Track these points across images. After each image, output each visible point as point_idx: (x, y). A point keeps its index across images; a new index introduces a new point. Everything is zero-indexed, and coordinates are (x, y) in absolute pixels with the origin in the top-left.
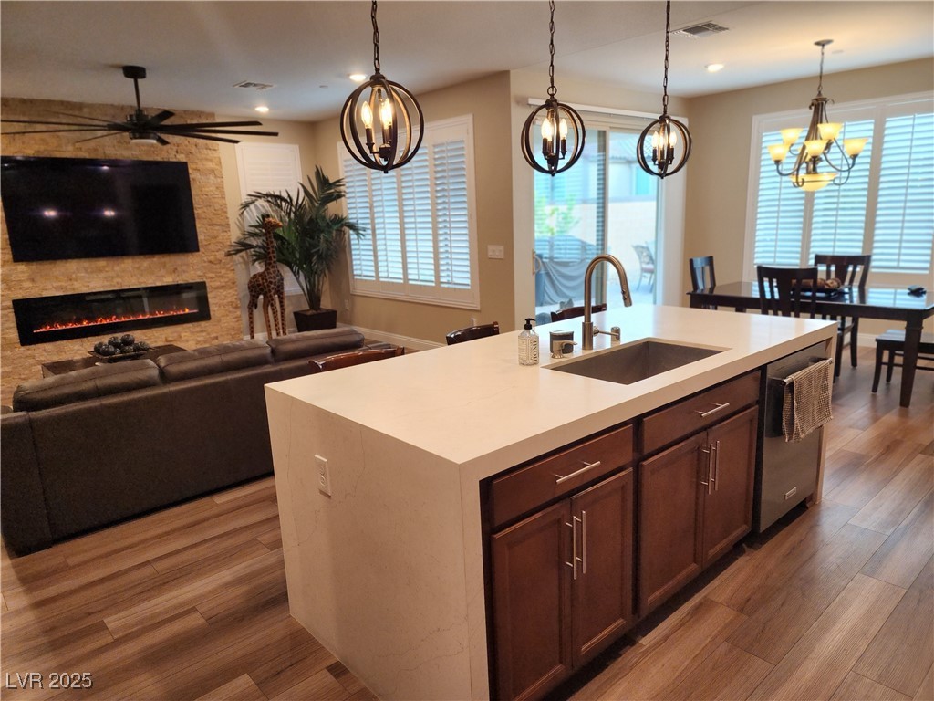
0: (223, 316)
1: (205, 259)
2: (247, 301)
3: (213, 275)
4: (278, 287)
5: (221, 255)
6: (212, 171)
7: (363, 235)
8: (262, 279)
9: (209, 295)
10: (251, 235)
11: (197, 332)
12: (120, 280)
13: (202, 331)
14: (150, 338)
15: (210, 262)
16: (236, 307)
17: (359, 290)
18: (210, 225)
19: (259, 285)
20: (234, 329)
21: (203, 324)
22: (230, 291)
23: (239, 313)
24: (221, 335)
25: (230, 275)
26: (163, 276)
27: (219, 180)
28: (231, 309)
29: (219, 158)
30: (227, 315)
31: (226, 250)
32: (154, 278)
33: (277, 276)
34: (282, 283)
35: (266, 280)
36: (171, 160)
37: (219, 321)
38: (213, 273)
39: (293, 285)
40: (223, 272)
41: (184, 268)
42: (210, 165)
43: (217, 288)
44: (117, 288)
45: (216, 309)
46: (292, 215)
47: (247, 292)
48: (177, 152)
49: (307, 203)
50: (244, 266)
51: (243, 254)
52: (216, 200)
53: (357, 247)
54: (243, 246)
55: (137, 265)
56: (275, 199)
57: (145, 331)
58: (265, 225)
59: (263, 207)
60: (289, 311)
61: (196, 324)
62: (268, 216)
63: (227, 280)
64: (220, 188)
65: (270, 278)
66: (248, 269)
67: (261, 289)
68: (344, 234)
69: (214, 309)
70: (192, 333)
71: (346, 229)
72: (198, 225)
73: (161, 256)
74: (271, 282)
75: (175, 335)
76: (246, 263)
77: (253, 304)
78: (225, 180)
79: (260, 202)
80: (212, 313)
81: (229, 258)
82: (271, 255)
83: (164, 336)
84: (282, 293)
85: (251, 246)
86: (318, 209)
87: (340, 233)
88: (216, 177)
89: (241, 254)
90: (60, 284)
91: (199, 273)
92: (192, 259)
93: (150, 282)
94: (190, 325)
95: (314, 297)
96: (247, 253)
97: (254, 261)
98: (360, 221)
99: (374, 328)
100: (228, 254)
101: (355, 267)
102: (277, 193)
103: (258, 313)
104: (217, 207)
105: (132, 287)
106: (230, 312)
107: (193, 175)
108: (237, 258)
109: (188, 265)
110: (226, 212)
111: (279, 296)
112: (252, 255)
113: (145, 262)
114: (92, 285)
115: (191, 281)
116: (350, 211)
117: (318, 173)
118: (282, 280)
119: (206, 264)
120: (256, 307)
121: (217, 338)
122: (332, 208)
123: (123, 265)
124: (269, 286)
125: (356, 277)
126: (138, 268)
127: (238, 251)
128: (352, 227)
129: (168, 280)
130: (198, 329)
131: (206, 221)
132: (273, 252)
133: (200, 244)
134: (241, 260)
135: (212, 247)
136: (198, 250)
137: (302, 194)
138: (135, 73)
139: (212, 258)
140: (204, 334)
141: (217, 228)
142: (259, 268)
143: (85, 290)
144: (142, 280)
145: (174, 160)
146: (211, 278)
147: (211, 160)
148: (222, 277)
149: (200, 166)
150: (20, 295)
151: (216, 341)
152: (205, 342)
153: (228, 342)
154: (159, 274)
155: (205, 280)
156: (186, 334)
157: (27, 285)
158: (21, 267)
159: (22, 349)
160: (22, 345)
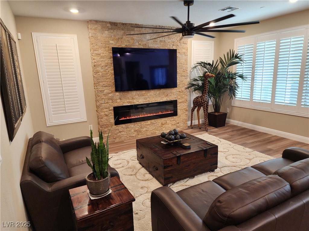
1: (178, 90)
3: (180, 97)
6: (185, 53)
7: (246, 80)
8: (201, 99)
9: (178, 106)
10: (195, 80)
12: (149, 99)
14: (156, 123)
15: (179, 92)
16: (187, 111)
18: (181, 76)
20: (185, 119)
21: (175, 117)
22: (185, 104)
23: (187, 113)
24: (180, 122)
25: (186, 97)
27: (186, 57)
28: (185, 111)
29: (187, 47)
30: (183, 114)
32: (160, 98)
35: (203, 100)
36: (171, 49)
37: (180, 116)
40: (183, 96)
41: (170, 94)
42: (184, 51)
43: (180, 103)
44: (148, 103)
45: (179, 111)
48: (173, 45)
50: (189, 93)
52: (184, 65)
54: (191, 85)
56: (205, 65)
57: (155, 120)
58: (206, 76)
61: (172, 117)
62: (207, 72)
64: (186, 60)
70: (171, 121)
72: (178, 76)
73: (163, 89)
74: (205, 101)
75: (165, 121)
78: (188, 56)
80: (178, 113)
81: (186, 90)
82: (206, 89)
83: (161, 122)
85: (195, 85)
88: (185, 55)
90: (129, 100)
91: (175, 96)
92: (174, 90)
93: (159, 100)
94: (170, 118)
97: (193, 92)
100: (186, 88)
102: (206, 62)
104: (184, 68)
105: (152, 102)
107: (178, 55)
110: (187, 71)
113: (158, 92)
114: (140, 101)
115: (172, 100)
119: (177, 93)
121: (178, 123)
123: (150, 93)
124: (204, 103)
125: (237, 99)
126: (155, 94)
129: (165, 99)
130: (173, 119)
133: (177, 84)
135: (181, 85)
136: (176, 87)
139: (180, 90)
140: (175, 121)
141: (183, 77)
143: (137, 103)
146: (179, 98)
147: (184, 49)
148: (183, 98)
149: (180, 51)
150: (116, 105)
151: (178, 124)
152: (175, 125)
153: (182, 125)
154: (162, 97)
155: (177, 99)
156: (168, 121)
157: (119, 101)
158: (117, 94)
159: (115, 126)
160: (115, 125)
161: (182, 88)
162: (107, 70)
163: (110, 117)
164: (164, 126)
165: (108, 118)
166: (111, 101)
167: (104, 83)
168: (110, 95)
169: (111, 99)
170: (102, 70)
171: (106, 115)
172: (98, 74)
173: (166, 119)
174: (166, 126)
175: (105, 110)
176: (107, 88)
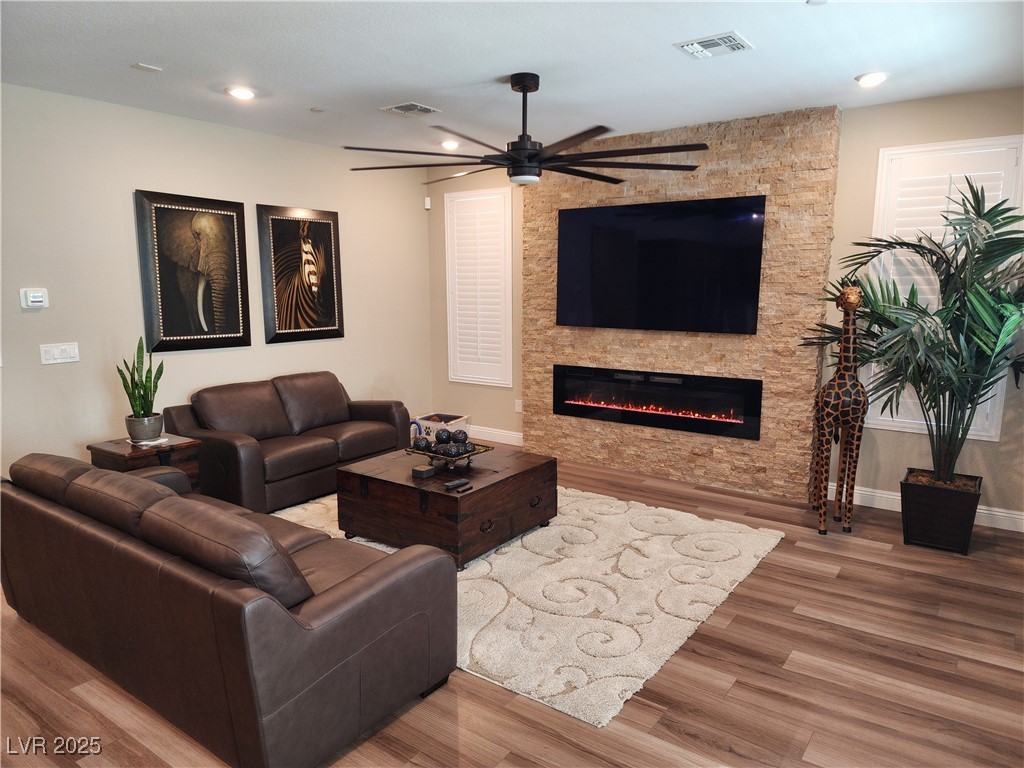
0: (781, 440)
1: (770, 347)
5: (795, 342)
6: (812, 205)
9: (764, 403)
11: (739, 453)
12: (652, 360)
13: (744, 454)
14: (672, 443)
15: (776, 351)
16: (805, 432)
18: (787, 294)
20: (793, 464)
21: (747, 443)
22: (801, 404)
23: (807, 442)
24: (773, 469)
26: (705, 364)
27: (820, 219)
28: (796, 432)
30: (787, 441)
31: (805, 335)
32: (692, 363)
37: (773, 446)
38: (778, 369)
40: (794, 370)
41: (736, 356)
42: (809, 196)
43: (778, 394)
44: (649, 370)
45: (771, 426)
52: (808, 254)
55: (675, 344)
57: (669, 431)
61: (736, 440)
63: (796, 384)
69: (767, 426)
70: (729, 452)
73: (705, 335)
75: (706, 448)
80: (762, 431)
81: (809, 349)
83: (690, 445)
88: (815, 215)
90: (595, 354)
91: (756, 366)
92: (747, 343)
93: (688, 367)
94: (729, 440)
100: (807, 343)
104: (808, 264)
105: (664, 371)
106: (793, 436)
109: (741, 352)
113: (683, 341)
114: (624, 360)
121: (764, 470)
123: (660, 342)
126: (677, 348)
130: (738, 449)
131: (779, 287)
133: (760, 322)
135: (783, 329)
136: (753, 331)
138: (525, 82)
139: (780, 346)
140: (746, 459)
141: (801, 298)
143: (617, 366)
145: (753, 194)
146: (773, 377)
147: (811, 189)
148: (792, 378)
149: (791, 200)
150: (561, 361)
151: (763, 475)
152: (745, 471)
153: (781, 483)
154: (701, 359)
155: (762, 378)
156: (719, 451)
157: (568, 350)
158: (566, 331)
159: (555, 416)
160: (555, 413)
161: (789, 339)
162: (549, 270)
163: (546, 390)
164: (700, 461)
165: (541, 391)
166: (550, 349)
167: (540, 301)
168: (550, 333)
169: (552, 342)
170: (539, 269)
171: (538, 383)
172: (530, 277)
173: (712, 440)
174: (710, 464)
175: (536, 369)
176: (545, 313)
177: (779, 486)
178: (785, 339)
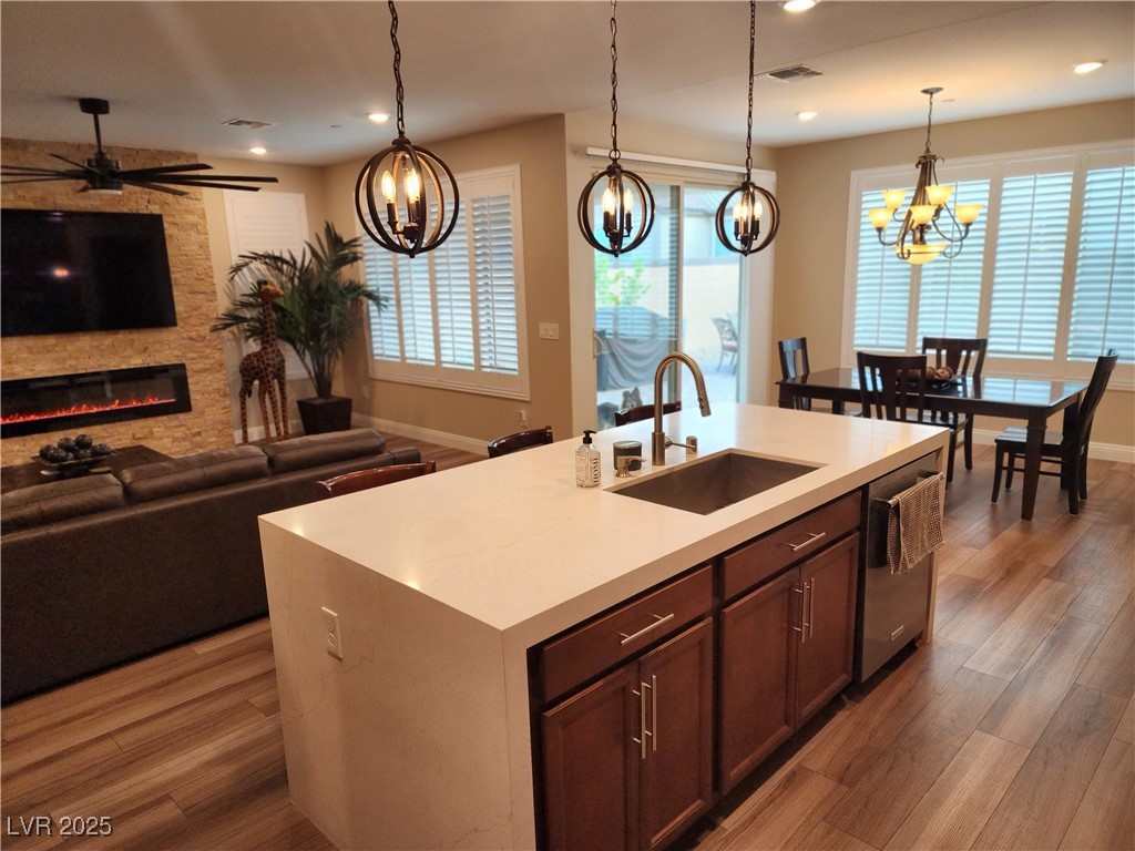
0: (207, 406)
1: (185, 335)
2: (239, 387)
3: (195, 355)
4: (278, 370)
5: (205, 330)
6: (195, 225)
7: (385, 306)
8: (258, 361)
9: (190, 380)
10: (244, 305)
11: (176, 427)
12: (72, 362)
13: (180, 426)
14: (112, 435)
15: (191, 339)
16: (225, 395)
17: (380, 374)
19: (254, 368)
20: (222, 422)
21: (182, 416)
22: (217, 375)
23: (228, 402)
24: (206, 431)
25: (217, 355)
26: (131, 357)
27: (203, 237)
28: (218, 398)
29: (203, 210)
30: (213, 405)
31: (212, 324)
32: (117, 359)
33: (277, 356)
34: (283, 367)
35: (263, 362)
36: (141, 212)
37: (202, 413)
38: (194, 352)
39: (296, 367)
40: (208, 351)
41: (157, 346)
42: (191, 218)
43: (198, 372)
44: (71, 373)
45: (198, 397)
46: (296, 281)
47: (239, 376)
48: (149, 202)
49: (314, 266)
50: (234, 344)
51: (234, 328)
52: (199, 262)
53: (377, 321)
54: (233, 319)
55: (96, 344)
56: (274, 261)
57: (105, 426)
58: (262, 293)
59: (259, 270)
60: (292, 398)
61: (171, 416)
62: (266, 283)
63: (212, 361)
64: (204, 247)
65: (268, 359)
66: (239, 347)
67: (257, 373)
68: (362, 304)
69: (196, 398)
70: (167, 428)
71: (364, 299)
72: (176, 293)
73: (127, 332)
74: (269, 365)
75: (146, 430)
76: (237, 340)
77: (246, 391)
78: (211, 236)
79: (255, 265)
80: (193, 403)
81: (215, 334)
82: (269, 330)
83: (130, 433)
84: (283, 378)
85: (244, 320)
86: (329, 274)
87: (357, 303)
88: (198, 233)
89: (231, 328)
91: (176, 352)
92: (167, 335)
93: (113, 363)
94: (165, 418)
95: (322, 382)
96: (238, 328)
97: (248, 338)
98: (381, 289)
99: (398, 420)
100: (215, 329)
101: (375, 345)
102: (277, 254)
103: (252, 403)
104: (200, 270)
105: (89, 371)
106: (217, 401)
107: (169, 230)
108: (225, 333)
109: (161, 343)
110: (212, 277)
111: (279, 382)
112: (245, 330)
113: (107, 340)
114: (38, 368)
115: (166, 363)
116: (368, 277)
117: (329, 230)
118: (283, 361)
119: (183, 342)
120: (250, 395)
121: (199, 434)
122: (346, 272)
123: (78, 344)
124: (266, 369)
125: (377, 358)
126: (98, 347)
127: (226, 326)
128: (370, 295)
129: (137, 362)
130: (175, 423)
131: (185, 288)
132: (272, 327)
133: (178, 316)
134: (231, 336)
135: (193, 321)
136: (175, 324)
137: (309, 255)
138: (95, 107)
139: (193, 334)
140: (183, 429)
141: (200, 296)
142: (253, 346)
143: (28, 375)
144: (102, 361)
145: (145, 212)
146: (193, 359)
147: (192, 213)
148: (207, 357)
149: (178, 220)
151: (199, 437)
152: (184, 439)
153: (214, 439)
154: (125, 354)
155: (184, 361)
156: (159, 429)
161: (200, 328)
173: (150, 422)
177: (212, 443)
178: (195, 328)
